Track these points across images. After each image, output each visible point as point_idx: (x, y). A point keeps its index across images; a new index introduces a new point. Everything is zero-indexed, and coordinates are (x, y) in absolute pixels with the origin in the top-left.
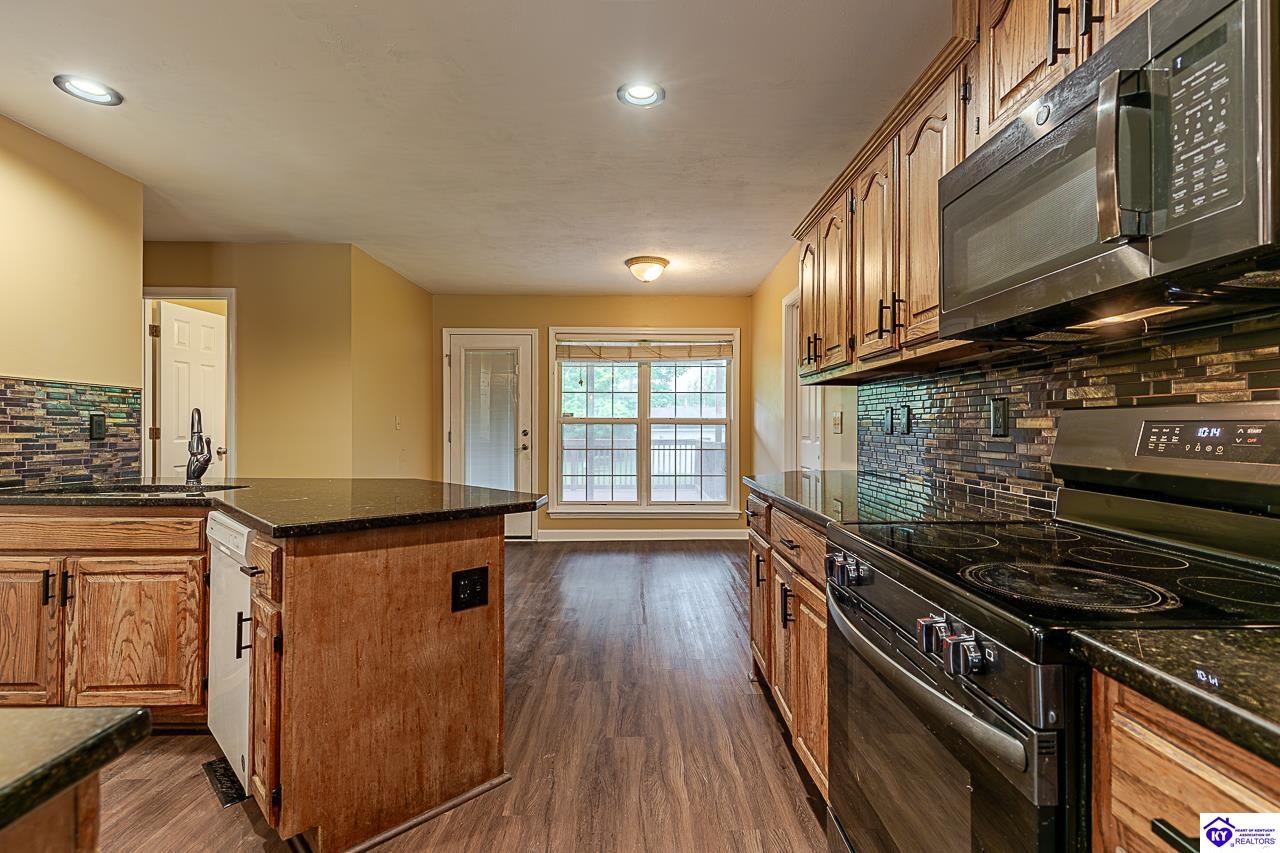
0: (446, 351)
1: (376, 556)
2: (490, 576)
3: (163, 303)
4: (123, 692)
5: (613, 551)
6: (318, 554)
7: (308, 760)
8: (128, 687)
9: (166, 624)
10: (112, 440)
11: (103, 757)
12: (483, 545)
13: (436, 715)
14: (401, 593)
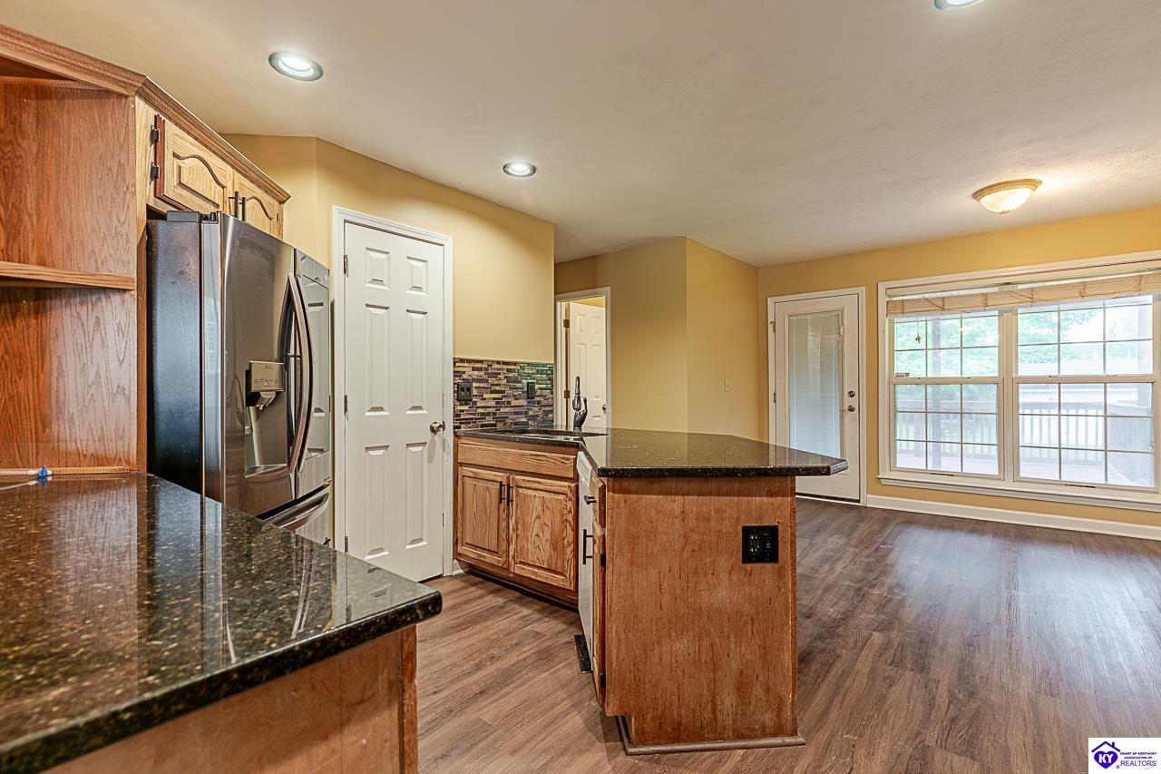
0: (771, 319)
1: (675, 501)
2: (780, 536)
3: (572, 304)
4: (536, 570)
5: (961, 529)
6: (630, 493)
7: (624, 659)
8: (538, 567)
9: (557, 528)
10: (538, 399)
11: (409, 619)
12: (772, 504)
13: (728, 655)
14: (695, 537)
